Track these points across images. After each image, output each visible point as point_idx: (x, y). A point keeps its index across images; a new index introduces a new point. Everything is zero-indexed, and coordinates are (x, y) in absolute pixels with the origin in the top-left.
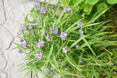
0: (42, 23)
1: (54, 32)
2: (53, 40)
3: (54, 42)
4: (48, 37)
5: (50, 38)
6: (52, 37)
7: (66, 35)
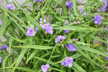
0: (80, 23)
1: (70, 46)
2: (58, 46)
3: (56, 48)
4: (61, 38)
5: (61, 42)
6: (62, 45)
7: (70, 66)
